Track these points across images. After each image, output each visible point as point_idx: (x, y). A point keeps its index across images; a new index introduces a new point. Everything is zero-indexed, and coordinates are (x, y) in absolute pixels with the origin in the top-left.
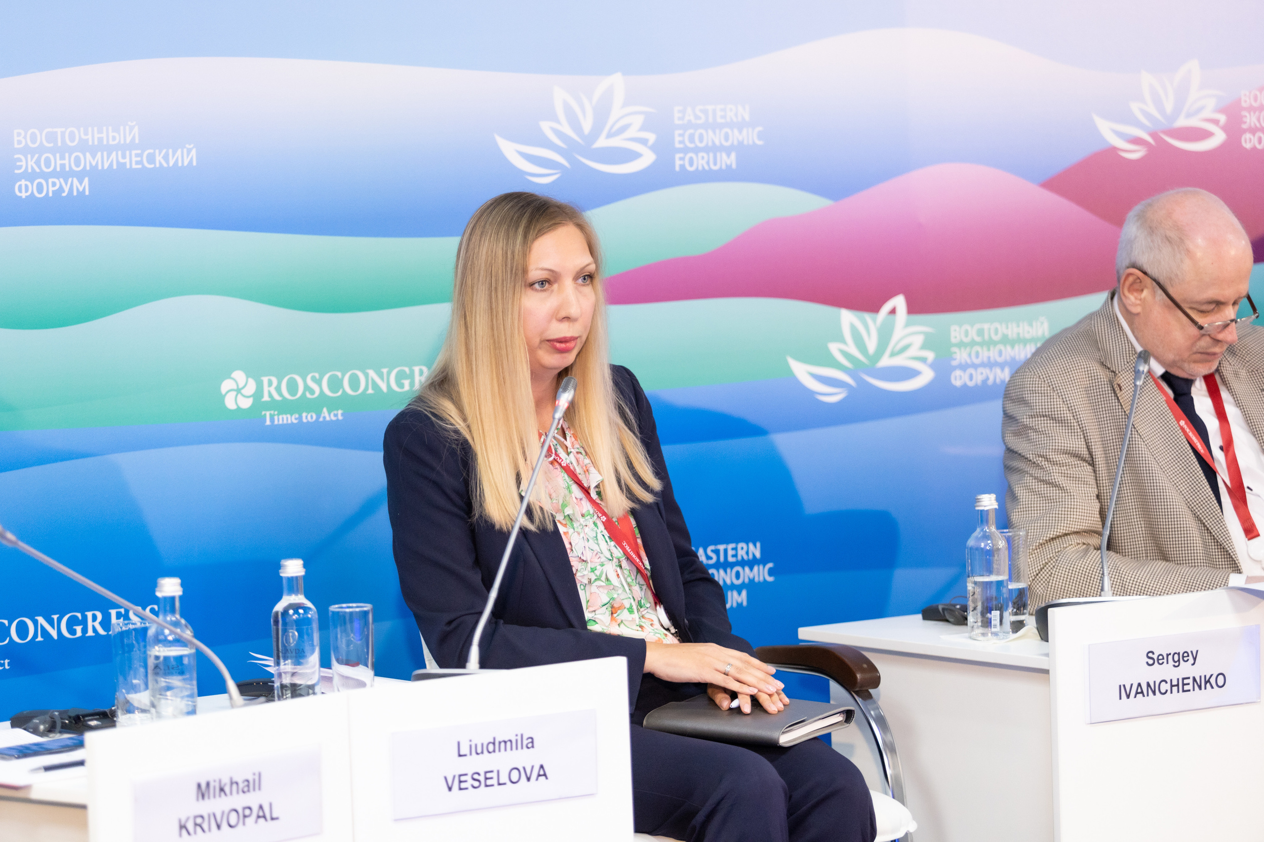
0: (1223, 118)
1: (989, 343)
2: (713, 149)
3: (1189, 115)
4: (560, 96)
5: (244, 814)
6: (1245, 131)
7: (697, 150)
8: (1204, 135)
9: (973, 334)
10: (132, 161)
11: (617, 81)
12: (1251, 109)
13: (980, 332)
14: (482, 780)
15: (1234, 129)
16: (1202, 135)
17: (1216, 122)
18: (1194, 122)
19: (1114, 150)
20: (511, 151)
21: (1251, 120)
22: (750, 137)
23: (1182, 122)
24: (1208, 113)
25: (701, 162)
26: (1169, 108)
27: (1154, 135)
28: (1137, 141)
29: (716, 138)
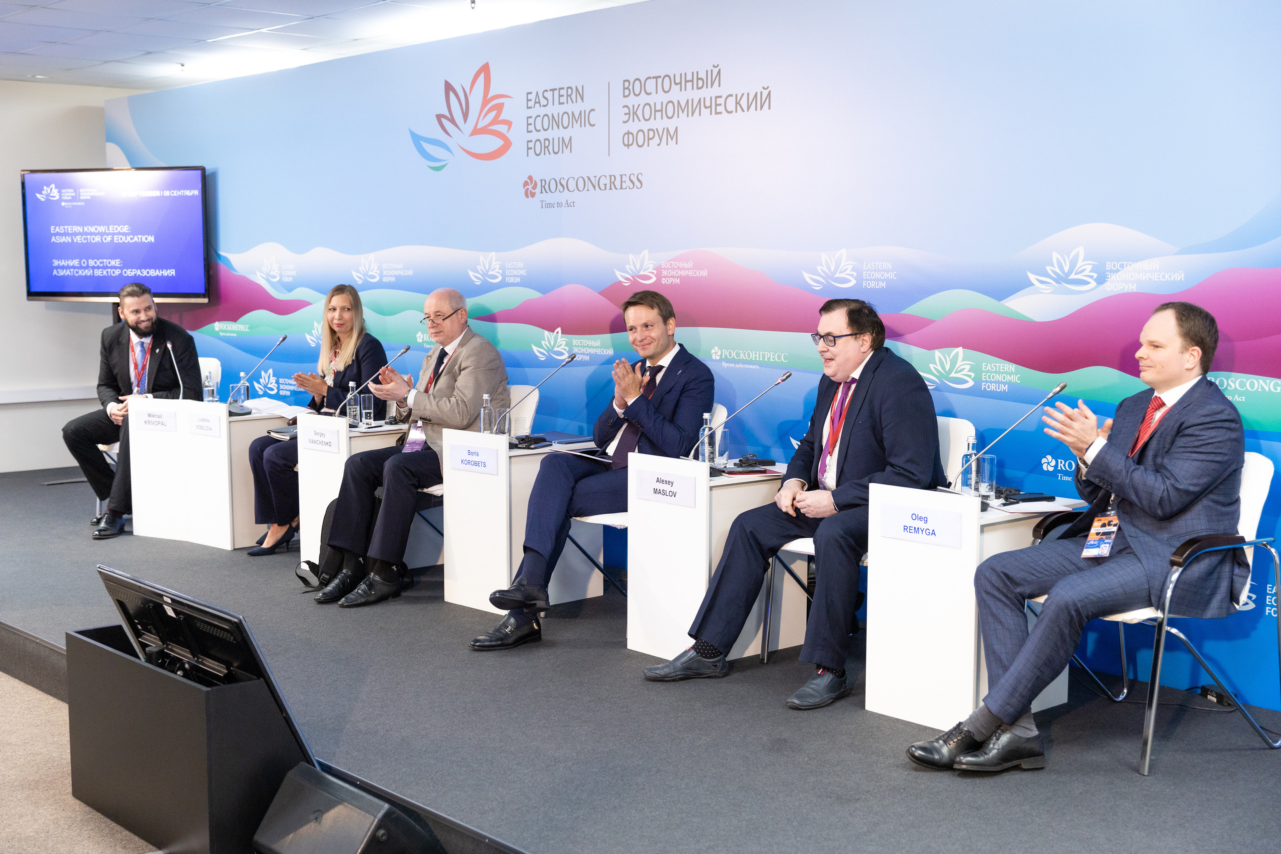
0: (655, 272)
1: (584, 347)
2: (515, 276)
3: (644, 271)
4: (482, 258)
5: (159, 423)
6: (663, 277)
7: (511, 276)
8: (649, 278)
9: (579, 343)
10: (402, 273)
11: (493, 254)
12: (665, 269)
13: (581, 342)
14: (202, 428)
15: (659, 276)
16: (648, 278)
17: (653, 273)
18: (646, 273)
19: (621, 282)
20: (471, 274)
21: (665, 273)
22: (523, 273)
23: (642, 273)
24: (650, 270)
25: (512, 280)
26: (638, 268)
27: (632, 277)
28: (627, 279)
29: (515, 272)
